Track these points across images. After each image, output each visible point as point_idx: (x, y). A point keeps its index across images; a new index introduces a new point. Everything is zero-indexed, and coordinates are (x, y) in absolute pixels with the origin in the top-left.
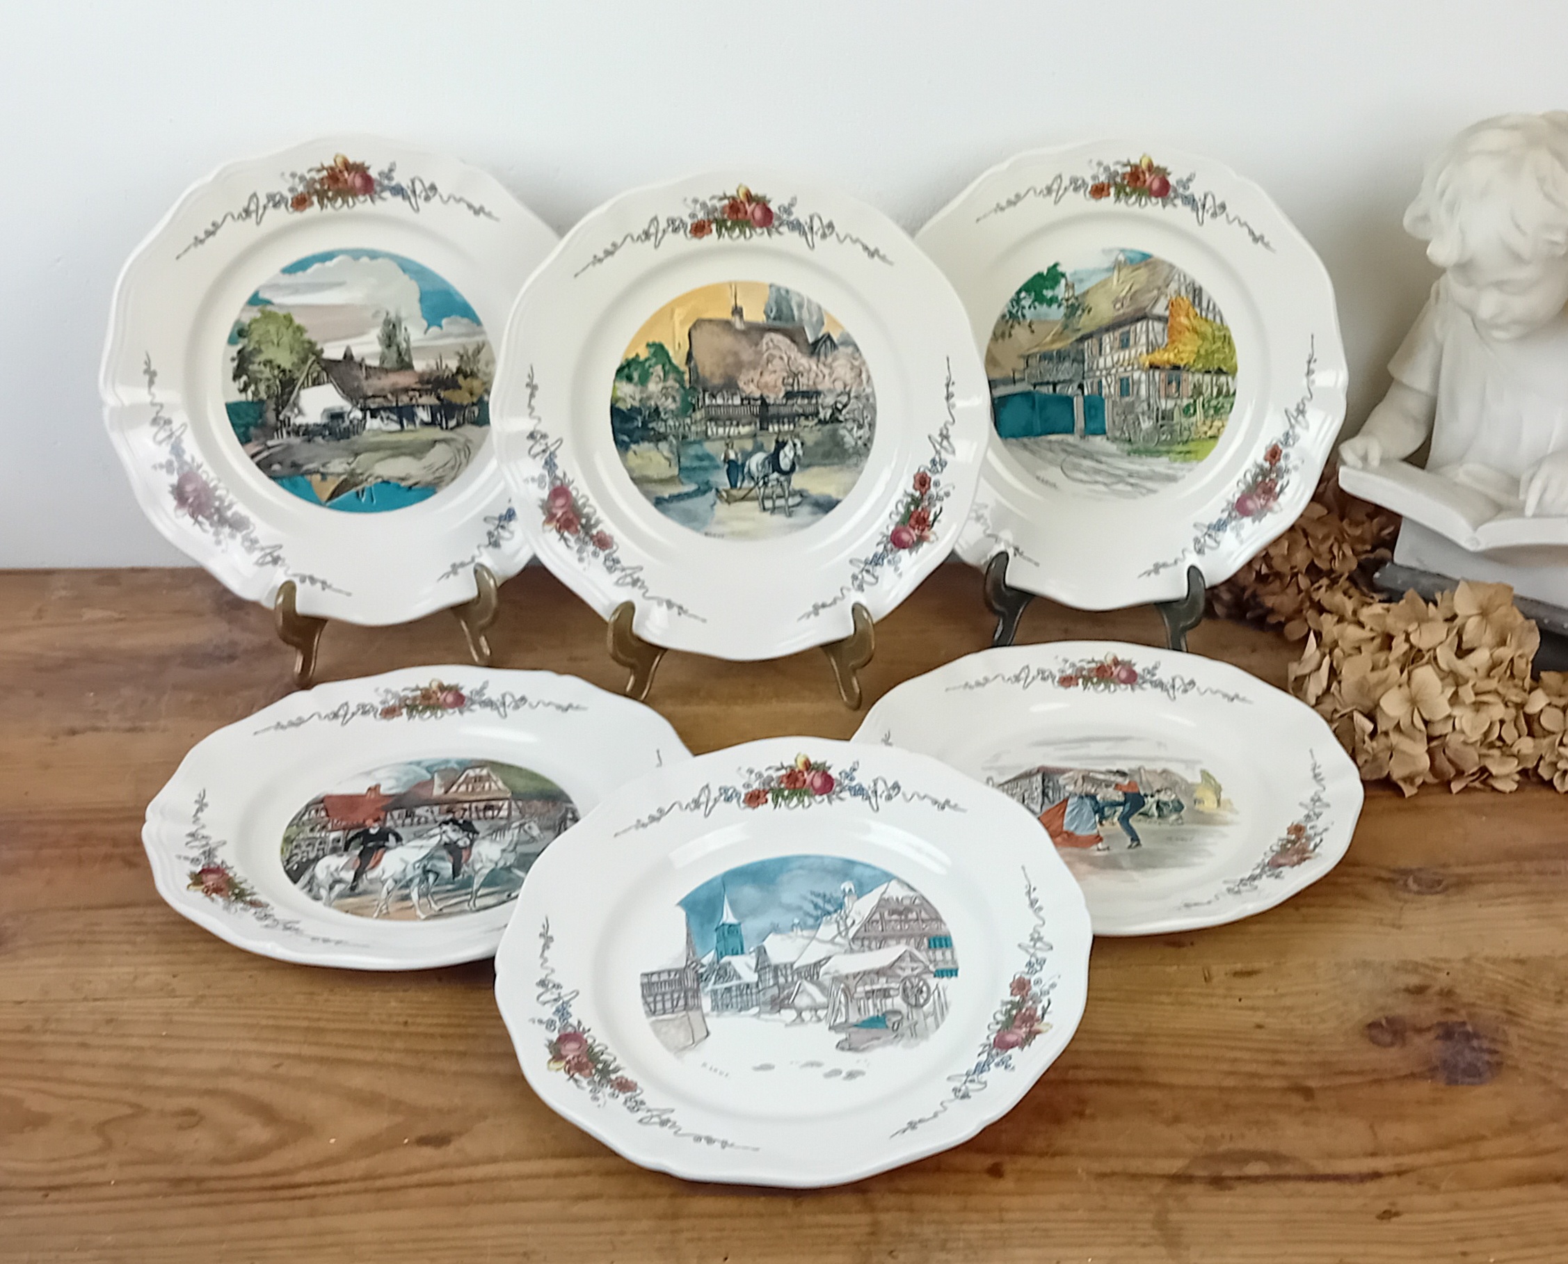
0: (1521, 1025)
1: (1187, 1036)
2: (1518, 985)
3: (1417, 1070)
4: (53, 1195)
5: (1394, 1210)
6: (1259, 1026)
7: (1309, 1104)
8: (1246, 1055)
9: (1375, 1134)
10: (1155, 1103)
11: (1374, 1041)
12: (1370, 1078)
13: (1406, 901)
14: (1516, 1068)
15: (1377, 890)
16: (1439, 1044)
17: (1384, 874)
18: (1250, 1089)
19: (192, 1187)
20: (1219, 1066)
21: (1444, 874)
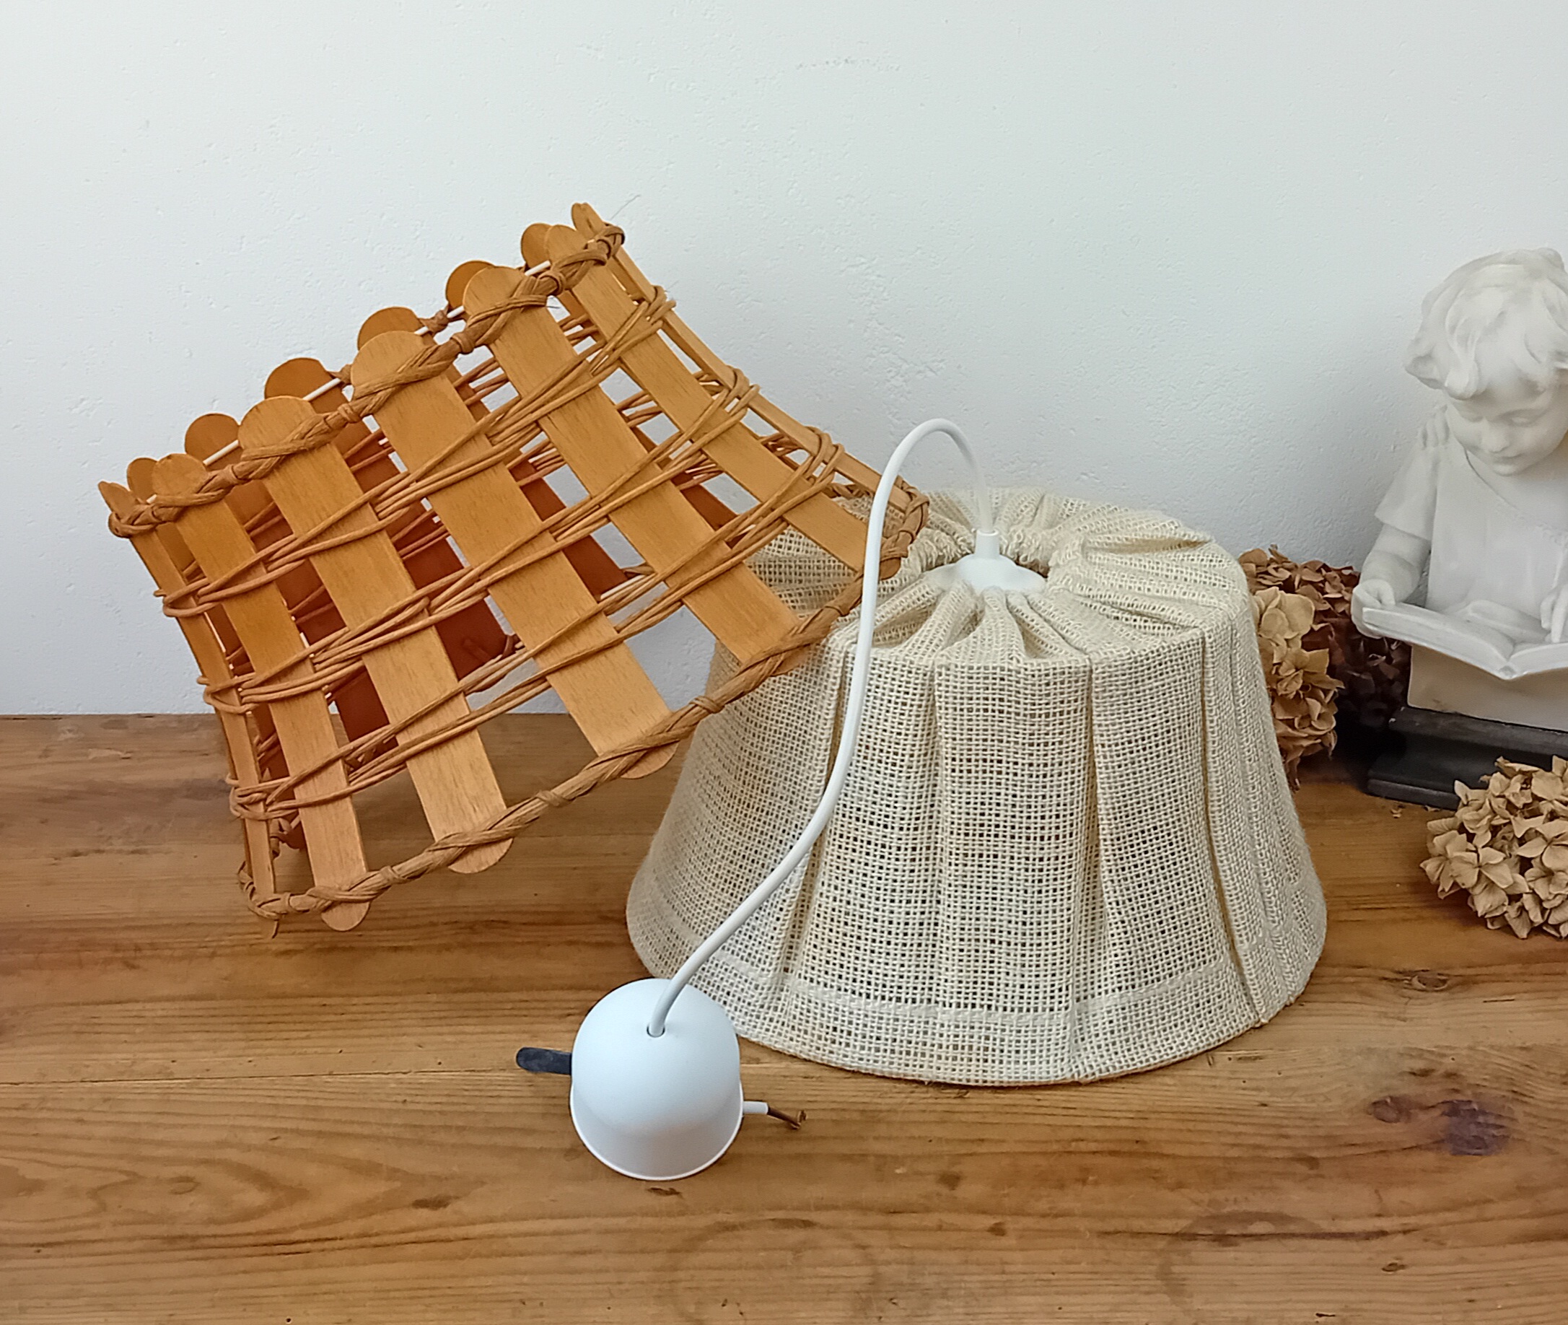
0: (1527, 1104)
1: (1191, 1114)
2: (1527, 1069)
3: (1423, 1142)
4: (45, 1251)
5: (1400, 1263)
6: (1264, 1105)
7: (1312, 1172)
8: (1250, 1130)
9: (1380, 1198)
10: (1158, 1171)
11: (1380, 1118)
12: (1376, 1149)
13: (1410, 998)
14: (1522, 1141)
15: (1383, 987)
16: (1446, 1120)
17: (1387, 975)
18: (1255, 1159)
19: (187, 1244)
20: (1223, 1139)
21: (1448, 975)
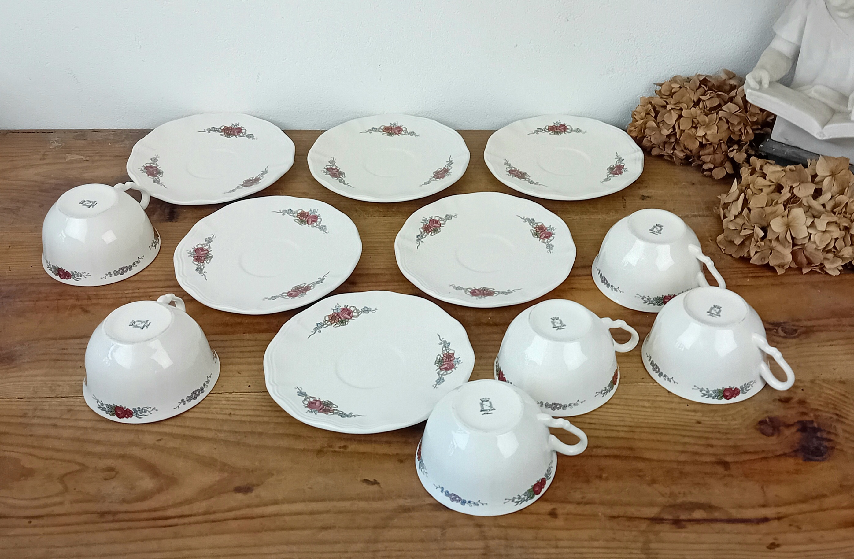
0: (844, 424)
1: (658, 428)
2: (841, 397)
3: (787, 451)
4: (34, 522)
5: (776, 543)
6: (699, 423)
7: (726, 473)
8: (691, 441)
9: (764, 493)
10: (641, 471)
11: (763, 433)
12: (761, 456)
13: (778, 343)
14: (842, 450)
16: (799, 435)
18: (695, 463)
19: (110, 518)
20: (676, 448)
21: (798, 326)
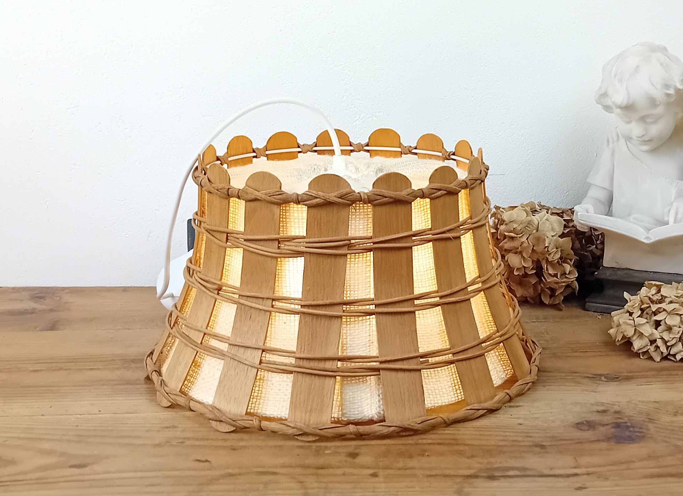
0: (656, 423)
1: (482, 428)
2: (654, 410)
3: (600, 439)
5: (584, 486)
6: (521, 424)
7: (543, 451)
8: (512, 434)
9: (577, 461)
10: (462, 451)
11: (579, 429)
12: (576, 441)
13: (600, 384)
14: (652, 438)
15: (585, 381)
16: (613, 430)
17: (589, 376)
18: (514, 446)
20: (497, 438)
21: (620, 376)
